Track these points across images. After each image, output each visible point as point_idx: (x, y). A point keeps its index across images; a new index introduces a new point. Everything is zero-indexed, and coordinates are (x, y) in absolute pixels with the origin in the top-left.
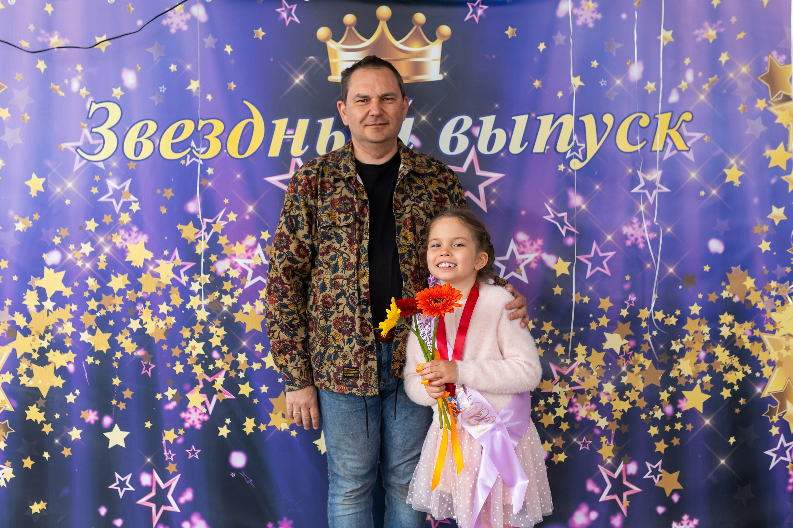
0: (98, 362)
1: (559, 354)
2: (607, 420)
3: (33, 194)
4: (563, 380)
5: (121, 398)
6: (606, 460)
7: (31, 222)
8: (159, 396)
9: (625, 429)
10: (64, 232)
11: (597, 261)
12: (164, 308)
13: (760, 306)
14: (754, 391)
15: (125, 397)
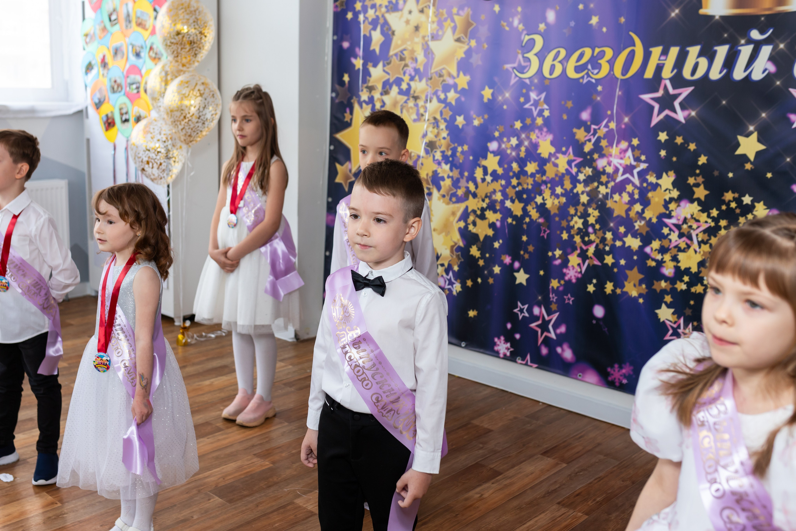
0: (514, 223)
3: (485, 100)
5: (526, 251)
7: (482, 120)
8: (550, 254)
10: (501, 128)
12: (559, 190)
15: (529, 250)
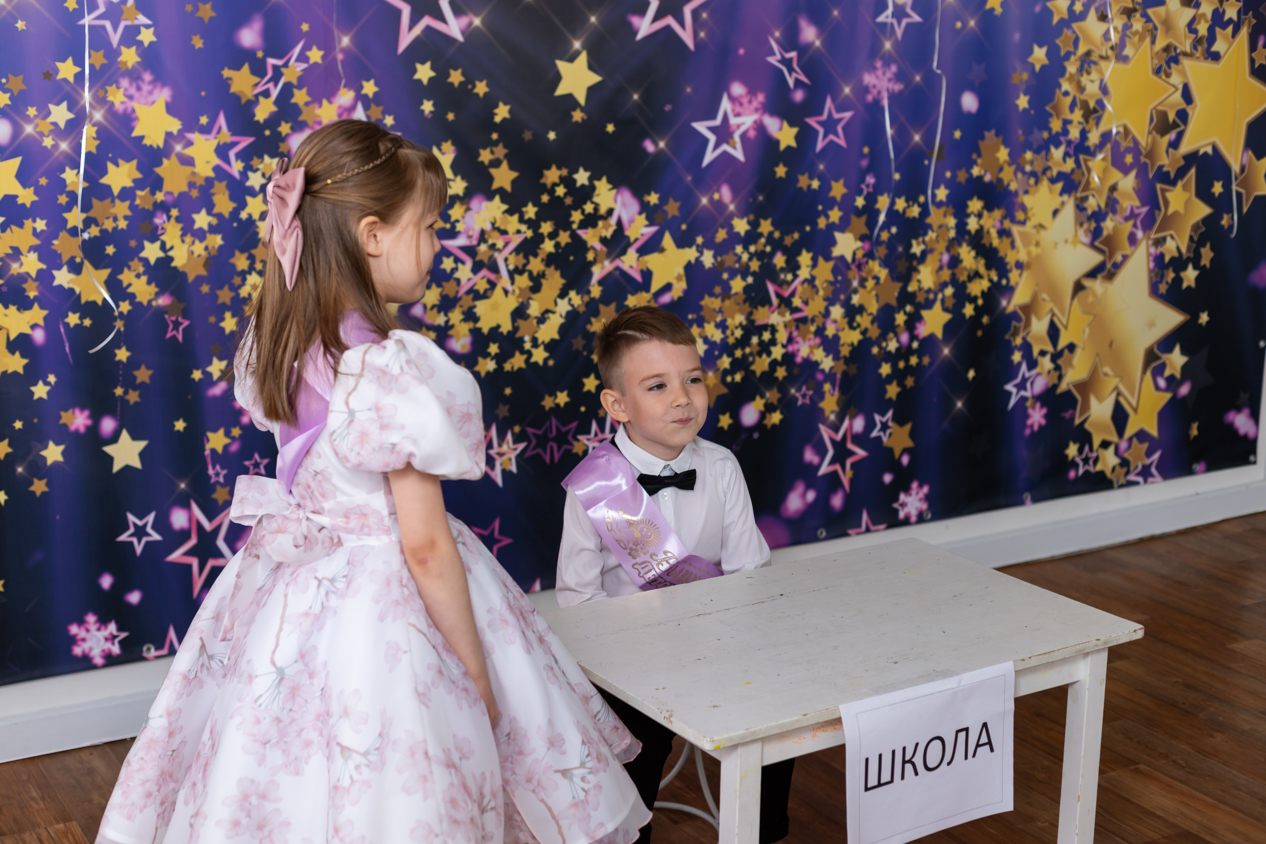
0: (87, 322)
1: (778, 267)
2: (834, 358)
4: (783, 306)
5: (130, 384)
6: (828, 418)
8: (197, 375)
9: (853, 371)
10: (16, 83)
11: (830, 126)
12: (202, 220)
13: (1013, 186)
14: (998, 303)
15: (139, 381)
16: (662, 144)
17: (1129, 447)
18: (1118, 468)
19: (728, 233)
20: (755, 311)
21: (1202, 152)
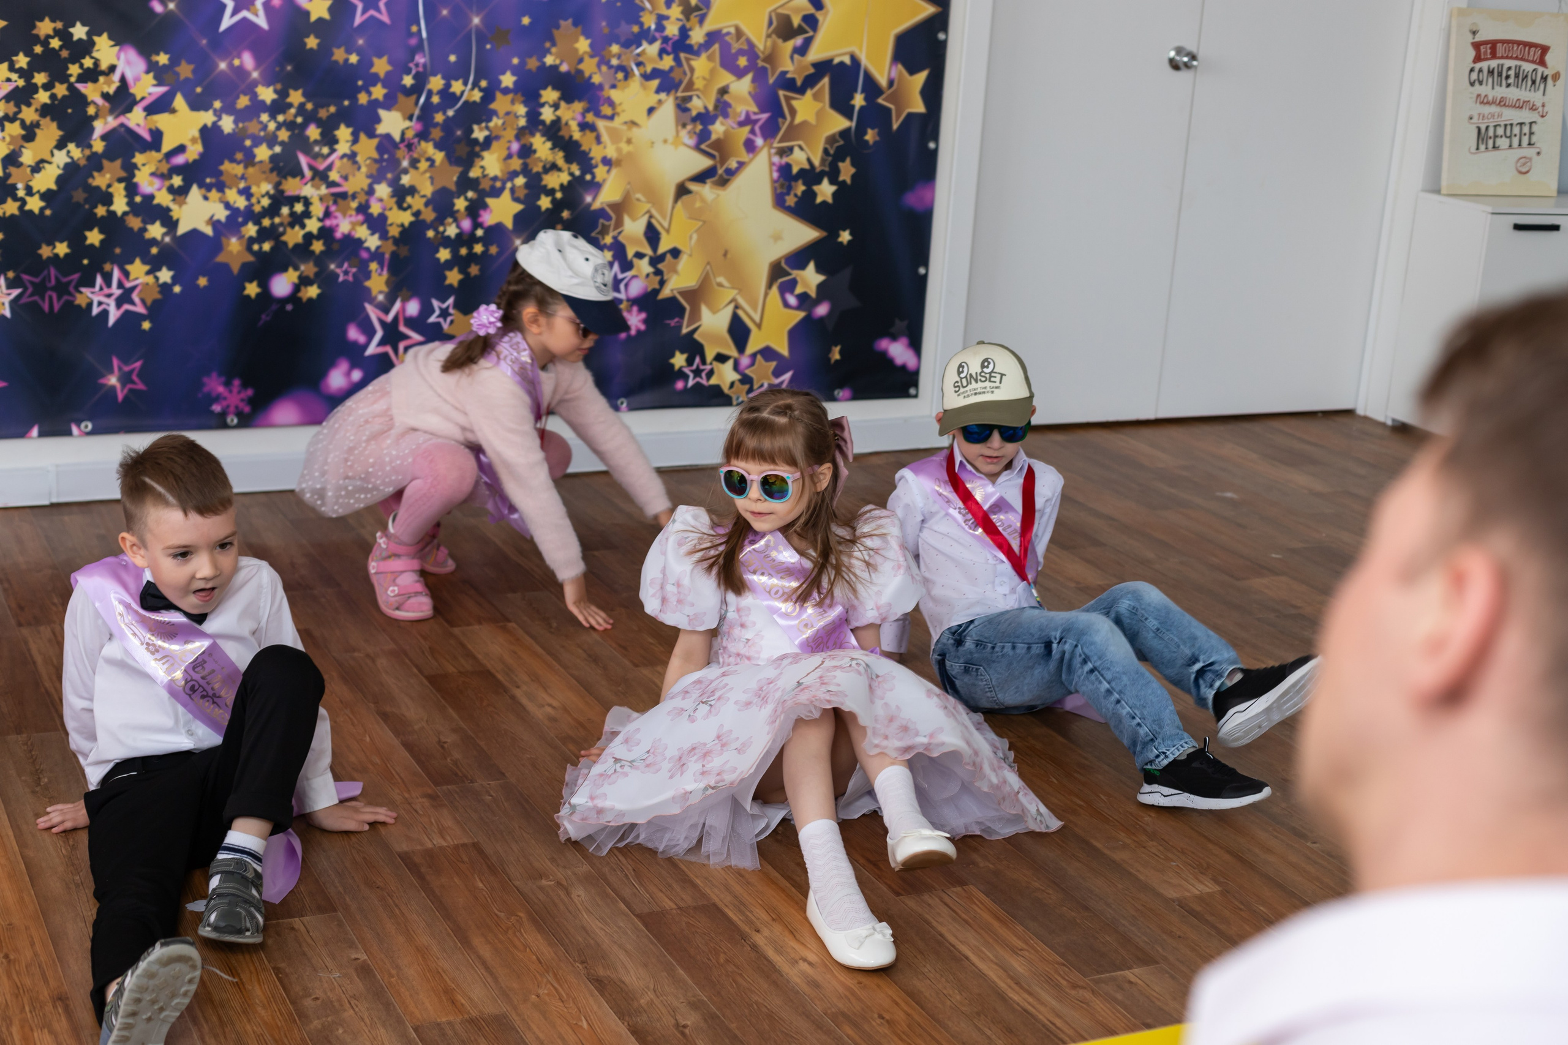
1: (312, 139)
2: (381, 238)
4: (317, 180)
6: (376, 298)
9: (404, 251)
13: (597, 79)
14: (582, 199)
16: (171, 6)
17: (752, 364)
18: (737, 384)
19: (250, 100)
20: (284, 181)
21: (836, 61)
